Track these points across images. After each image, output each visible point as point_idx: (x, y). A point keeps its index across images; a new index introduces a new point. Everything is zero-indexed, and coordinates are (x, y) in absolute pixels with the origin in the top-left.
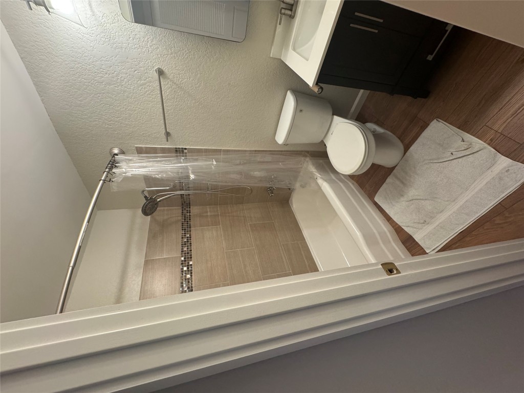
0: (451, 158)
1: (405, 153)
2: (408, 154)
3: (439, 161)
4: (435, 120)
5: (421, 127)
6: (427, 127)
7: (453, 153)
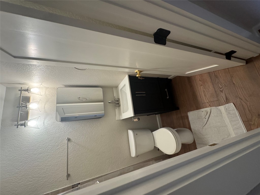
0: (207, 120)
1: (192, 131)
2: (192, 130)
3: (205, 124)
4: (188, 113)
5: (187, 118)
6: (188, 117)
7: (205, 117)
